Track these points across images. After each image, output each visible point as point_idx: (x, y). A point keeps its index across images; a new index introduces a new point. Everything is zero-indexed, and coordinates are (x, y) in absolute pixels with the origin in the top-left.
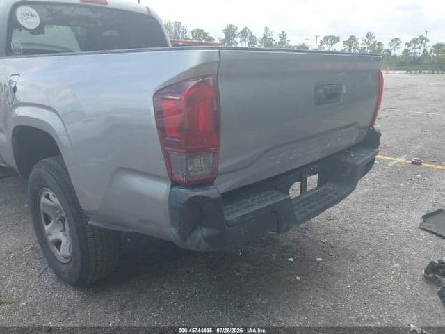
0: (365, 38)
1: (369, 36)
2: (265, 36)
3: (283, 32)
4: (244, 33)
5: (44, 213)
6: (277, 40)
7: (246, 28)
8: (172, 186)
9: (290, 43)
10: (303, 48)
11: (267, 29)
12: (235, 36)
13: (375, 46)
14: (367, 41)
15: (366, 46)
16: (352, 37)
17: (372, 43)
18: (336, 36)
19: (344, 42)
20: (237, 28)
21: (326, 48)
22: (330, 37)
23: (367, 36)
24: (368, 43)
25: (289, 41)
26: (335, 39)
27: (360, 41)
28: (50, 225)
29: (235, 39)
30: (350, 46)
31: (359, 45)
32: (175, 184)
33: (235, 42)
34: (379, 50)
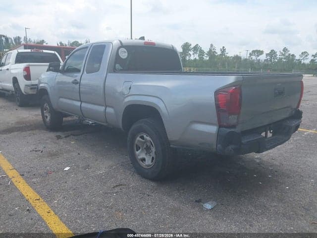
0: (282, 51)
1: (285, 50)
2: (210, 50)
3: (224, 47)
4: (196, 48)
5: (137, 145)
6: (219, 52)
7: (197, 45)
8: (219, 127)
9: (228, 55)
10: (237, 58)
11: (212, 45)
12: (190, 50)
13: (289, 57)
14: (283, 53)
15: (283, 57)
16: (272, 51)
17: (287, 55)
18: (261, 50)
19: (267, 54)
20: (191, 45)
21: (254, 57)
22: (257, 51)
23: (284, 50)
24: (284, 55)
25: (227, 53)
26: (260, 53)
27: (278, 54)
28: (139, 151)
29: (190, 52)
30: (271, 57)
31: (278, 56)
32: (220, 126)
33: (189, 54)
34: (293, 59)
